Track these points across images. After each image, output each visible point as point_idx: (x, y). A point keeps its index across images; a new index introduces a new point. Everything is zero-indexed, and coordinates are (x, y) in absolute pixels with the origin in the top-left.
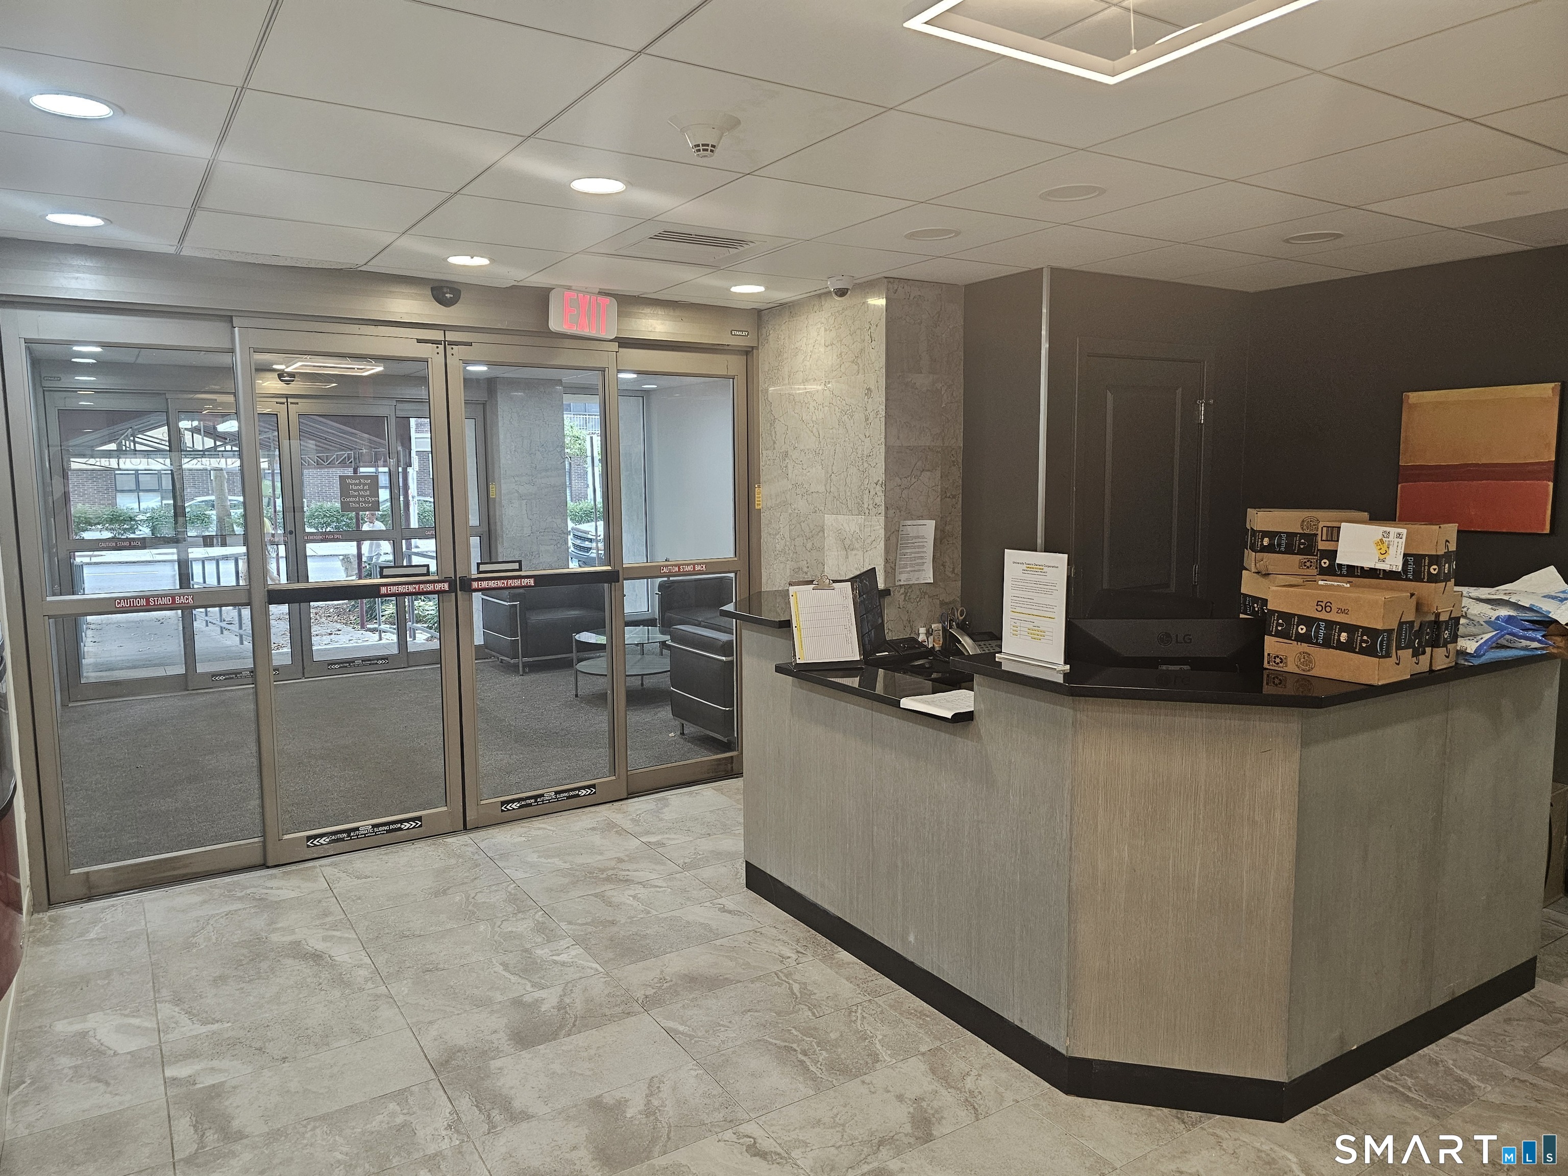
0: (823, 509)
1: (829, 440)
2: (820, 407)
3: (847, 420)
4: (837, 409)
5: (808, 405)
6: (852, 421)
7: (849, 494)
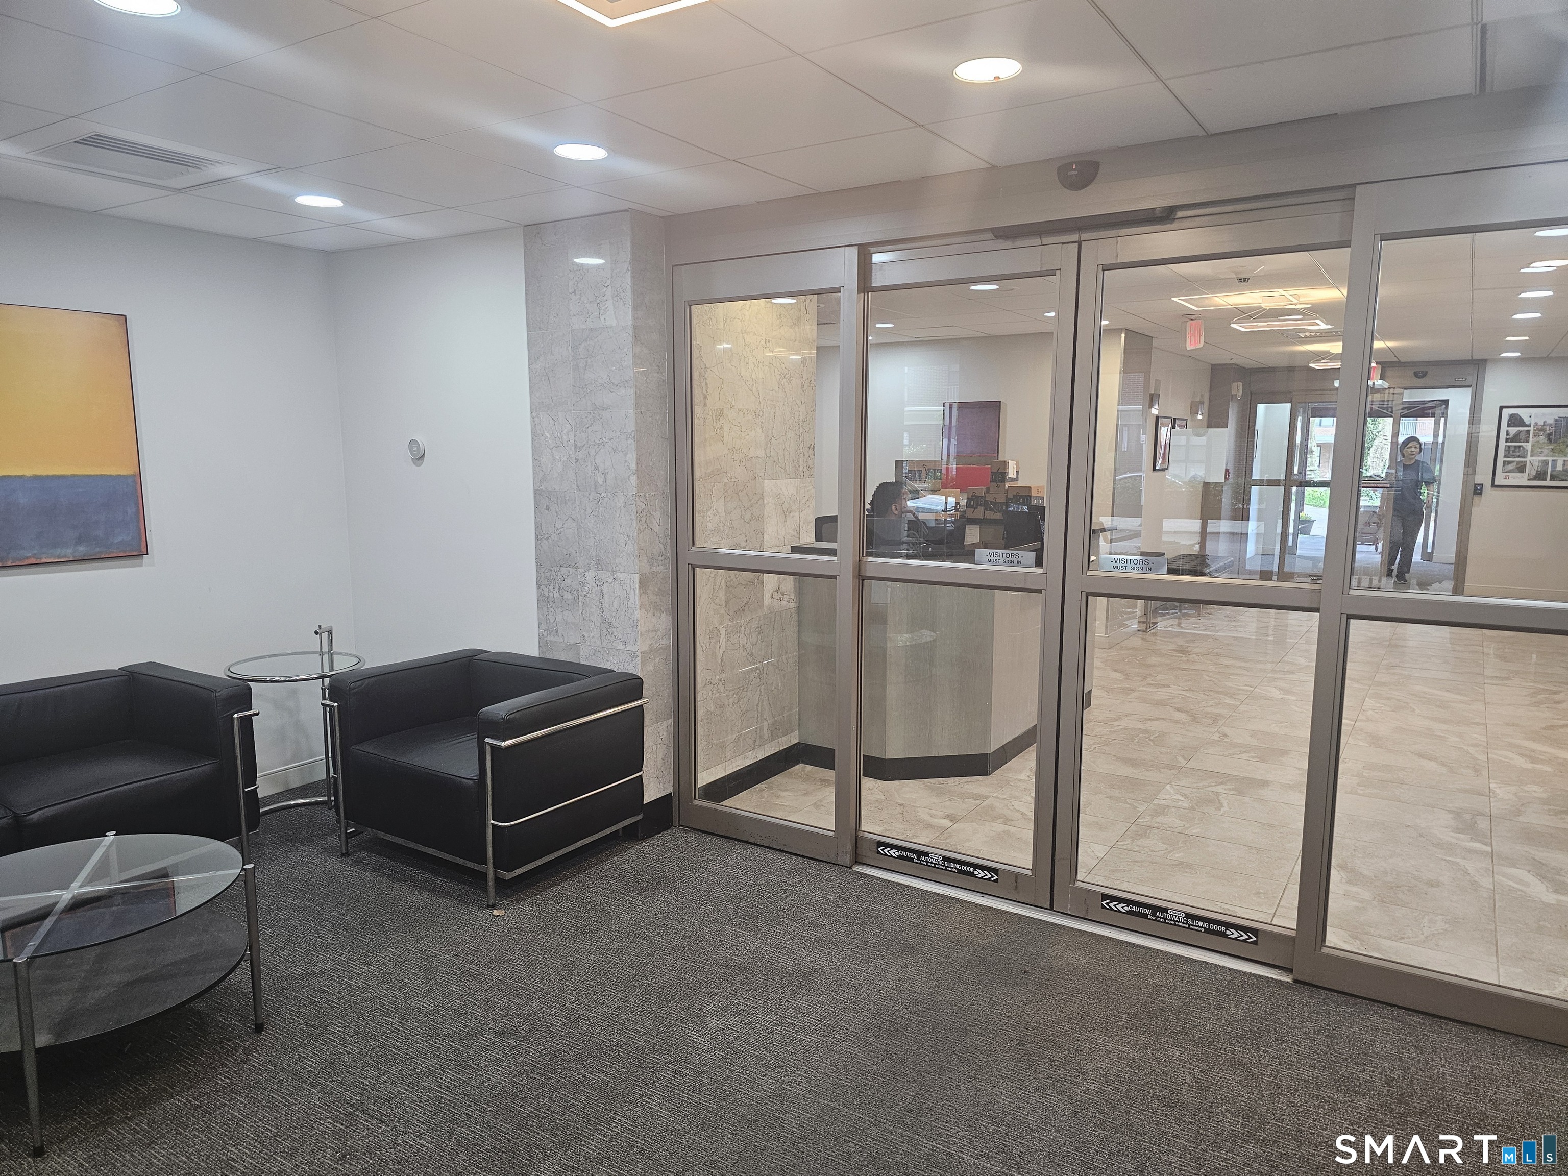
0: (762, 474)
1: (769, 402)
2: (761, 365)
3: (786, 384)
4: (776, 370)
5: (747, 359)
6: (790, 386)
7: (787, 457)
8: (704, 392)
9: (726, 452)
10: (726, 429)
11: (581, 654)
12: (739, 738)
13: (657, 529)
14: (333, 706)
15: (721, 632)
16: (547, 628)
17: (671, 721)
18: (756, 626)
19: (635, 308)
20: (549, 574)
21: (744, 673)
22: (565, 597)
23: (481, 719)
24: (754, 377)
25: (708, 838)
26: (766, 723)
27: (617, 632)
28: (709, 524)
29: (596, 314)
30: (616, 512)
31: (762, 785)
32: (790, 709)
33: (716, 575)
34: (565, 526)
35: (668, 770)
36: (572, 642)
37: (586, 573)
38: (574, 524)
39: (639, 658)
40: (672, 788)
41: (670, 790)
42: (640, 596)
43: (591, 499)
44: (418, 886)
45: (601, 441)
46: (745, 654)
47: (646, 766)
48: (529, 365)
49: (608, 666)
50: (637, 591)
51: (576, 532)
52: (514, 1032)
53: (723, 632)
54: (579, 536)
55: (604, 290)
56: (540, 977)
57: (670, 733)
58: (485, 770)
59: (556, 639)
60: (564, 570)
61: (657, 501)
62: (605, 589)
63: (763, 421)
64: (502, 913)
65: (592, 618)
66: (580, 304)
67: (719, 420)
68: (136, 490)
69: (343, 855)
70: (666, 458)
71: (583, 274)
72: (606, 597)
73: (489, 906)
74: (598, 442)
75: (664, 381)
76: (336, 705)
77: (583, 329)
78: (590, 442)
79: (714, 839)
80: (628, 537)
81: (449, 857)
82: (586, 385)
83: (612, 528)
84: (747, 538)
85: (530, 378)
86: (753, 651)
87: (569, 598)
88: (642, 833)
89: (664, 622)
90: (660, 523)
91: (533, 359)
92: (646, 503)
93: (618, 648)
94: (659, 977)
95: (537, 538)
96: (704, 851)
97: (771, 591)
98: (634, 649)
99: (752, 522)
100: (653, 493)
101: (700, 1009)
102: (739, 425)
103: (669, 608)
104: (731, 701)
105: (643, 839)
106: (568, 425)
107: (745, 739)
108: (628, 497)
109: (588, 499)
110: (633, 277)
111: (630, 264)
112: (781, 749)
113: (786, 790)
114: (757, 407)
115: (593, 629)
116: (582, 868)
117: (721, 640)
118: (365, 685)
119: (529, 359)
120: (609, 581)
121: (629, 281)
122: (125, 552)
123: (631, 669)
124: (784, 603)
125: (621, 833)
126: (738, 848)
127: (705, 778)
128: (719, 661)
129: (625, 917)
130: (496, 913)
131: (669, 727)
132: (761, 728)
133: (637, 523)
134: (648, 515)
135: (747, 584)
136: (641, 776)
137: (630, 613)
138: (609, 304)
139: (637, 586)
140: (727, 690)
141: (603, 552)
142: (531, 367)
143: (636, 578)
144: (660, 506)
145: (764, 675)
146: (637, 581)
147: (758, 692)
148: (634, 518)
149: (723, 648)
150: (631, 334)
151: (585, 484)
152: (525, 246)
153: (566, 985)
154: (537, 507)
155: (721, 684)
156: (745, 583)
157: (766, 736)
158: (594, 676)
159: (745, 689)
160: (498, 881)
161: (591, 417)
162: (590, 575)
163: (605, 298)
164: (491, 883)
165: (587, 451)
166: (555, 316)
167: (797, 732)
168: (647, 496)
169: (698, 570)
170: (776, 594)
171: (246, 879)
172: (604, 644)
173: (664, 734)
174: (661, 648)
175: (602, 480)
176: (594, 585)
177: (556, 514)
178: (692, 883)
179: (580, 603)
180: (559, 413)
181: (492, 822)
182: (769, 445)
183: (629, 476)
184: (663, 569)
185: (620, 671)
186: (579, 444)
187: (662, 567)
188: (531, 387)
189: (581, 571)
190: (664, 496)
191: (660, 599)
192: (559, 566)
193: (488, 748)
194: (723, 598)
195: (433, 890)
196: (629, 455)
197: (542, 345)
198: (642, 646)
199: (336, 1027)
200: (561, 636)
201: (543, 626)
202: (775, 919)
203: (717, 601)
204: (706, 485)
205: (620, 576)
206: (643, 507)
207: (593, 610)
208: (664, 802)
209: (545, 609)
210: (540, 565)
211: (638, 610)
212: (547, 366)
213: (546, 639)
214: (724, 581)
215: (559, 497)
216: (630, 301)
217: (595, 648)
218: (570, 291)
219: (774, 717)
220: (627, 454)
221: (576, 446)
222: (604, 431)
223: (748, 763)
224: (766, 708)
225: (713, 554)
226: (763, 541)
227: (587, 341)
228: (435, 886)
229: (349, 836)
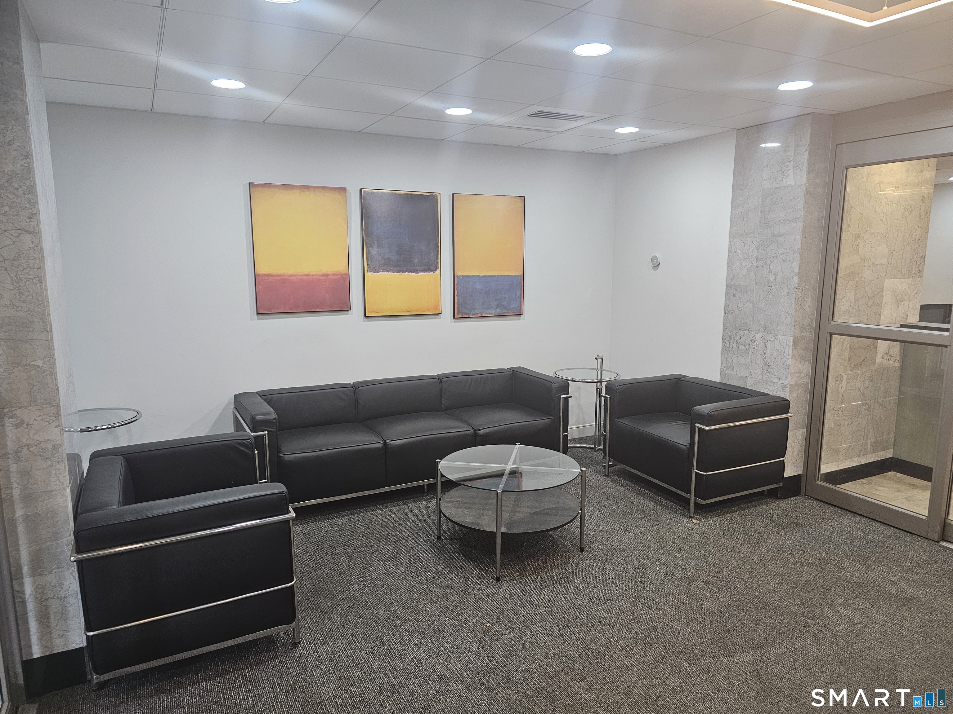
0: (884, 276)
1: (894, 228)
2: (890, 203)
3: (908, 215)
4: (902, 206)
6: (911, 216)
7: (904, 264)
8: (849, 223)
9: (859, 261)
10: (861, 246)
11: (748, 383)
12: (850, 447)
13: (807, 309)
14: (607, 397)
15: (844, 378)
16: (726, 365)
17: (805, 430)
18: (869, 376)
19: (809, 172)
20: (731, 334)
21: (857, 406)
22: (740, 348)
23: (694, 413)
24: (885, 211)
25: (827, 506)
26: (869, 441)
27: (774, 371)
28: (842, 307)
29: (781, 178)
30: (781, 298)
31: (864, 481)
32: (888, 434)
33: (844, 340)
34: (745, 306)
35: (800, 459)
36: (742, 375)
37: (756, 335)
38: (751, 305)
39: (788, 388)
40: (802, 471)
41: (800, 472)
42: (793, 351)
43: (764, 290)
44: (650, 499)
45: (776, 255)
46: (859, 393)
47: (787, 455)
48: (731, 211)
49: (766, 391)
50: (791, 348)
51: (752, 309)
52: (715, 585)
53: (845, 377)
54: (753, 312)
55: (788, 164)
56: (726, 560)
57: (804, 437)
58: (694, 441)
59: (732, 372)
60: (741, 332)
61: (809, 292)
62: (768, 345)
63: (888, 240)
64: (698, 522)
65: (757, 362)
66: (770, 173)
67: (857, 240)
68: (521, 283)
69: (606, 476)
70: (818, 265)
71: (774, 155)
72: (768, 349)
73: (690, 517)
74: (773, 255)
75: (822, 217)
76: (609, 397)
77: (771, 188)
78: (767, 256)
79: (830, 507)
80: (788, 313)
81: (666, 486)
82: (768, 222)
83: (777, 308)
84: (868, 317)
85: (731, 219)
86: (865, 392)
87: (743, 348)
88: (780, 495)
89: (807, 368)
90: (810, 305)
91: (734, 207)
92: (802, 293)
93: (774, 381)
94: (802, 578)
95: (725, 313)
96: (825, 513)
97: (882, 354)
98: (785, 382)
99: (873, 307)
100: (808, 287)
101: (832, 601)
102: (870, 243)
103: (810, 359)
104: (846, 423)
105: (781, 498)
106: (754, 246)
107: (854, 449)
108: (791, 289)
109: (762, 290)
110: (810, 154)
111: (808, 146)
112: (879, 459)
113: (882, 486)
114: (885, 231)
115: (757, 369)
116: (743, 507)
117: (843, 383)
118: (624, 388)
119: (732, 207)
120: (771, 340)
121: (806, 156)
122: (514, 313)
123: (782, 395)
124: (891, 362)
125: (766, 493)
126: (849, 516)
127: (825, 469)
128: (841, 396)
129: (775, 539)
130: (694, 521)
131: (803, 433)
132: (866, 444)
133: (795, 305)
134: (803, 300)
135: (865, 348)
136: (784, 460)
137: (783, 361)
138: (791, 172)
139: (791, 344)
140: (844, 415)
141: (769, 322)
142: (733, 212)
143: (791, 339)
144: (811, 295)
145: (872, 409)
146: (792, 341)
147: (866, 420)
148: (793, 301)
149: (844, 388)
150: (804, 189)
151: (761, 281)
152: (737, 141)
153: (742, 568)
154: (727, 294)
155: (840, 411)
156: (864, 347)
157: (869, 449)
158: (758, 396)
159: (857, 417)
160: (697, 504)
161: (770, 240)
162: (758, 336)
163: (788, 168)
164: (692, 504)
165: (765, 261)
166: (752, 181)
167: (892, 450)
168: (804, 288)
169: (834, 336)
170: (886, 356)
171: (582, 475)
172: (764, 378)
173: (800, 438)
174: (803, 384)
175: (773, 279)
176: (761, 342)
177: (739, 299)
178: (818, 530)
179: (750, 352)
180: (748, 239)
181: (696, 470)
182: (891, 256)
183: (793, 277)
184: (809, 335)
185: (774, 395)
186: (760, 257)
187: (808, 333)
188: (731, 224)
189: (753, 333)
190: (815, 289)
191: (805, 353)
192: (738, 329)
193: (697, 429)
194: (848, 356)
195: (656, 502)
196: (794, 264)
197: (741, 199)
198: (791, 381)
199: (618, 558)
200: (735, 371)
201: (724, 365)
202: (880, 562)
203: (843, 357)
204: (843, 282)
205: (779, 337)
206: (800, 295)
207: (758, 357)
208: (797, 478)
209: (726, 355)
210: (726, 328)
211: (790, 359)
212: (743, 211)
213: (725, 372)
214: (849, 344)
215: (742, 288)
216: (806, 169)
217: (758, 380)
218: (764, 166)
219: (876, 438)
220: (793, 262)
221: (757, 258)
222: (778, 249)
223: (855, 464)
224: (871, 431)
225: (846, 326)
226: (880, 320)
227: (772, 196)
228: (657, 501)
229: (610, 466)
